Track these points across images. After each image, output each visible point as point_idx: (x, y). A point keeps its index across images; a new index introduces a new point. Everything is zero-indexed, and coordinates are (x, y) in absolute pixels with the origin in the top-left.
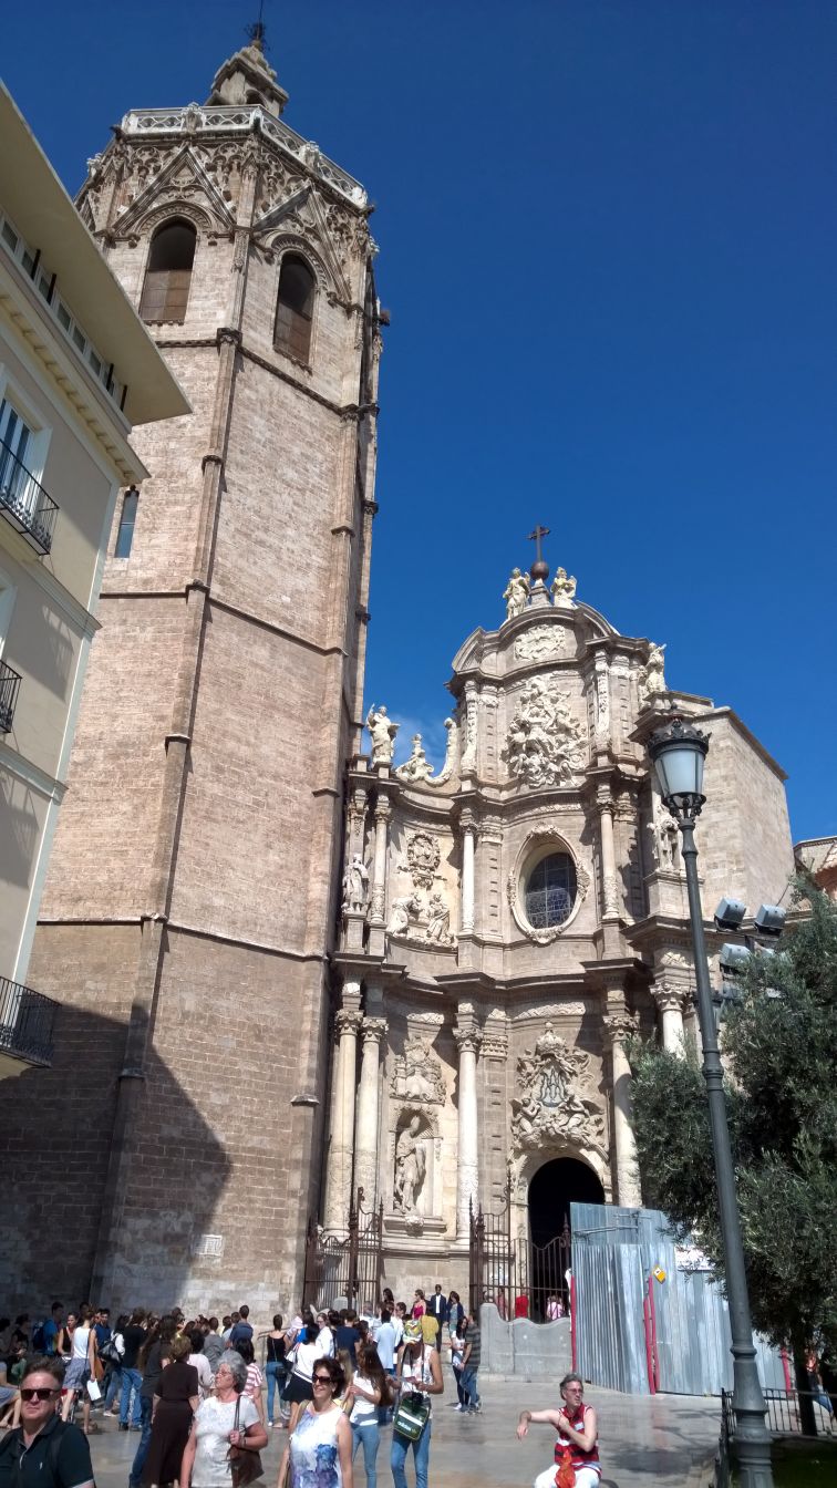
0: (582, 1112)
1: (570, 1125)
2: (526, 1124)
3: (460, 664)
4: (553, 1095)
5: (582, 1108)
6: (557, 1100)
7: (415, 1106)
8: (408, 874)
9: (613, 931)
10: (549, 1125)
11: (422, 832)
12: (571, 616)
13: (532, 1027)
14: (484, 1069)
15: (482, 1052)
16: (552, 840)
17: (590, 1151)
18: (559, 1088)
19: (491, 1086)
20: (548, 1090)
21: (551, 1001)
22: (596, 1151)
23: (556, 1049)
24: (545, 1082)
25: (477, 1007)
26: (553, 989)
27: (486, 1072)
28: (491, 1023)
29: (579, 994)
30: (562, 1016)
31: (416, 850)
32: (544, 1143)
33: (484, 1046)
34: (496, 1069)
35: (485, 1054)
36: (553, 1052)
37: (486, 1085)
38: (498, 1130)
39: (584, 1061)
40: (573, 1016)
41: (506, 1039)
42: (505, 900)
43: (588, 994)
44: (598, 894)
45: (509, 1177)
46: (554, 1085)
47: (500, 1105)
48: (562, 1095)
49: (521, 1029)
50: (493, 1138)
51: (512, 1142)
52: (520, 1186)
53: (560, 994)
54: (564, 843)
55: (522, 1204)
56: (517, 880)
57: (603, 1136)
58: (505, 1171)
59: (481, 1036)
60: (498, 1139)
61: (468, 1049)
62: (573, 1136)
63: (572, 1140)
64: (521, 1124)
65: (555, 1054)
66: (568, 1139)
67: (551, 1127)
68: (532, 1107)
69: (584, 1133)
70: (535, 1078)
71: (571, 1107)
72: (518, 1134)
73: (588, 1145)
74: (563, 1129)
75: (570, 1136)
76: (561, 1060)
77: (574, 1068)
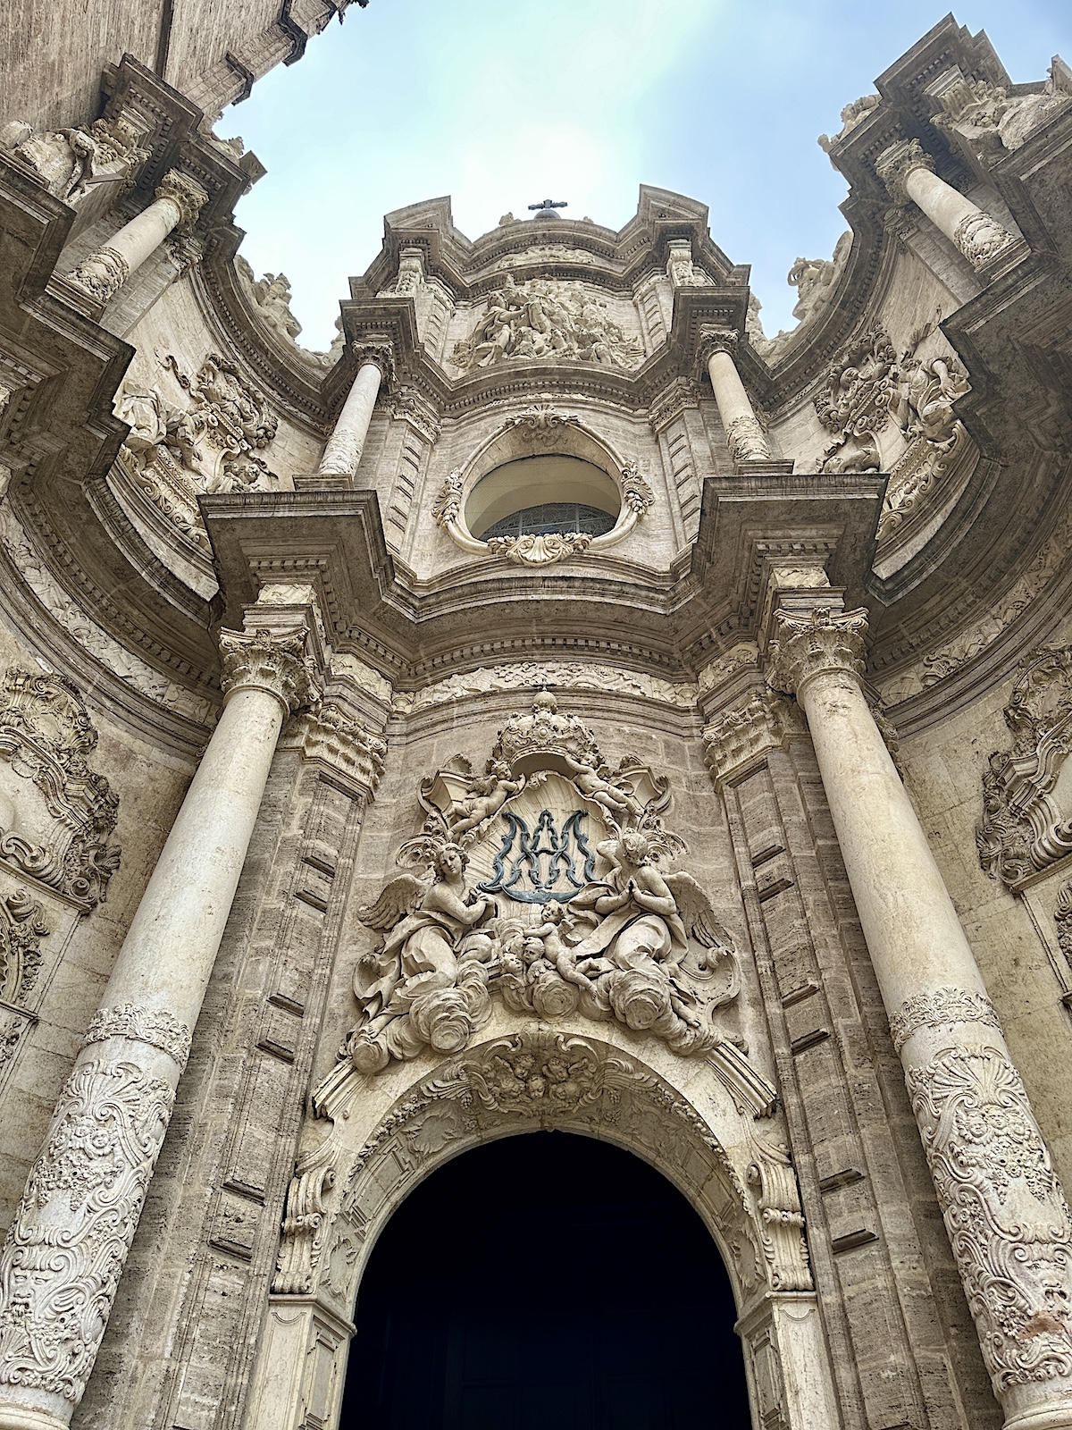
0: (664, 916)
1: (627, 946)
2: (430, 945)
4: (544, 879)
5: (666, 901)
6: (564, 889)
10: (535, 943)
12: (609, 238)
13: (479, 718)
14: (296, 792)
15: (300, 742)
16: (560, 447)
17: (692, 1068)
18: (567, 860)
19: (307, 843)
20: (525, 866)
21: (550, 666)
22: (716, 1070)
23: (572, 746)
24: (516, 842)
25: (319, 622)
26: (565, 629)
27: (301, 803)
28: (346, 692)
29: (635, 656)
30: (586, 692)
31: (221, 385)
32: (496, 1028)
33: (311, 731)
34: (336, 808)
35: (309, 752)
36: (560, 752)
37: (289, 835)
38: (300, 986)
39: (658, 798)
40: (618, 696)
41: (383, 746)
42: (426, 522)
43: (660, 663)
44: (682, 507)
45: (304, 1177)
46: (548, 852)
47: (324, 910)
48: (579, 878)
49: (438, 728)
50: (272, 1008)
51: (349, 1036)
52: (342, 1223)
53: (581, 648)
54: (588, 451)
55: (334, 1317)
56: (466, 491)
57: (735, 1024)
58: (292, 1149)
59: (312, 690)
60: (290, 1019)
61: (266, 684)
62: (639, 985)
63: (628, 1008)
64: (409, 953)
65: (568, 757)
66: (608, 1003)
67: (544, 956)
68: (465, 897)
69: (673, 990)
70: (484, 825)
71: (632, 886)
72: (385, 993)
73: (688, 1040)
74: (591, 968)
75: (624, 985)
76: (586, 773)
77: (630, 800)
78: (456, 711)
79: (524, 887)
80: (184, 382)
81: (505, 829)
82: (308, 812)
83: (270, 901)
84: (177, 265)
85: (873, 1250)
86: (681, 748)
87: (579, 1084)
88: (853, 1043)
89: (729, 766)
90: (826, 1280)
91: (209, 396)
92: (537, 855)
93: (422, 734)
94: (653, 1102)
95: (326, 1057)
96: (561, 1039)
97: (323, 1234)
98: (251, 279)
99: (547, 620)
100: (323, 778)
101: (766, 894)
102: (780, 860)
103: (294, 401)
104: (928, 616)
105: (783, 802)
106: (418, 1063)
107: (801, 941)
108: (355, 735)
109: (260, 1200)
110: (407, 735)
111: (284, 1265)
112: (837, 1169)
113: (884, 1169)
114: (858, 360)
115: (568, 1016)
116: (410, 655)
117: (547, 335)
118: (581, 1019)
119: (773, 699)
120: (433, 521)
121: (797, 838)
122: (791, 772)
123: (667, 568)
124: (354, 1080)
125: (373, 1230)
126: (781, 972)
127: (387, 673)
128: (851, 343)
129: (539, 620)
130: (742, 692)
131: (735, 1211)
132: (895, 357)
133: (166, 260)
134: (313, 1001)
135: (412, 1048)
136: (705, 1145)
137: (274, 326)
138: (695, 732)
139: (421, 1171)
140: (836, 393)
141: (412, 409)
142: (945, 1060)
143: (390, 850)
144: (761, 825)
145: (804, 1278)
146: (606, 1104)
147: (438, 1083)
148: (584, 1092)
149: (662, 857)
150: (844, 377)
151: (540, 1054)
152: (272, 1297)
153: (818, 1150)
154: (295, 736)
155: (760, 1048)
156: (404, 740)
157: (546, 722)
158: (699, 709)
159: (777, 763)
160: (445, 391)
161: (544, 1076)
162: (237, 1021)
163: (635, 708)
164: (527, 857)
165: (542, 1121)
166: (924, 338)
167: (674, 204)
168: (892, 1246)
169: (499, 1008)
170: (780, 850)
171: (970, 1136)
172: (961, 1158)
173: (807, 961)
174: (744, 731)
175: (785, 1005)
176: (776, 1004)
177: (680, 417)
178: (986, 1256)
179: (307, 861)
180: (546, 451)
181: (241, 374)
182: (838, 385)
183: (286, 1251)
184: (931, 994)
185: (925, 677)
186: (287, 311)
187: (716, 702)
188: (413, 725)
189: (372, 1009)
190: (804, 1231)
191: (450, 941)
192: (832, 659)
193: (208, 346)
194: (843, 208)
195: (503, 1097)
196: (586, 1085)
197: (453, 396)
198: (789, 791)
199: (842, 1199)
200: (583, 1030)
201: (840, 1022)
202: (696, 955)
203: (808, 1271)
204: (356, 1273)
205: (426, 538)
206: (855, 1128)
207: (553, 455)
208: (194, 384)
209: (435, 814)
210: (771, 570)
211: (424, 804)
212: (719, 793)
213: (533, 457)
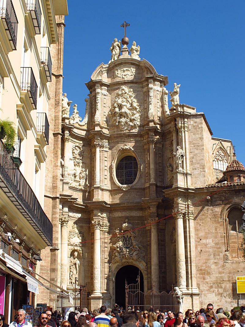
0: (138, 250)
3: (94, 77)
4: (127, 244)
5: (138, 248)
6: (129, 246)
7: (76, 248)
8: (73, 161)
9: (153, 188)
11: (77, 144)
12: (138, 62)
16: (129, 152)
21: (127, 212)
23: (130, 228)
24: (125, 239)
26: (129, 207)
27: (103, 236)
28: (104, 219)
29: (138, 209)
30: (132, 217)
34: (106, 235)
36: (128, 230)
37: (102, 241)
38: (107, 256)
40: (135, 217)
41: (109, 224)
43: (141, 209)
46: (128, 241)
47: (107, 247)
48: (131, 244)
50: (105, 259)
53: (131, 209)
54: (133, 154)
56: (115, 166)
61: (98, 228)
67: (127, 255)
69: (138, 257)
72: (114, 258)
74: (131, 256)
75: (134, 258)
76: (131, 232)
79: (125, 245)
83: (102, 249)
100: (104, 232)
106: (118, 263)
108: (106, 225)
109: (107, 274)
116: (111, 209)
125: (116, 274)
138: (145, 220)
146: (133, 264)
151: (128, 262)
157: (127, 226)
158: (145, 217)
183: (110, 277)
188: (112, 220)
191: (119, 253)
200: (131, 260)
204: (115, 277)
212: (146, 230)
213: (125, 153)
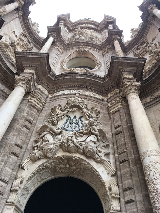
0: (97, 136)
1: (88, 140)
2: (49, 137)
4: (73, 128)
5: (97, 133)
6: (77, 130)
10: (70, 138)
13: (64, 98)
14: (26, 107)
15: (28, 98)
16: (85, 56)
17: (99, 165)
18: (78, 125)
19: (27, 117)
20: (70, 125)
21: (79, 90)
22: (104, 166)
23: (82, 104)
24: (69, 121)
25: (35, 77)
26: (83, 84)
27: (27, 109)
28: (39, 91)
29: (96, 90)
30: (85, 95)
31: (23, 38)
32: (60, 154)
33: (31, 97)
34: (34, 112)
35: (30, 101)
36: (79, 105)
37: (24, 115)
38: (22, 143)
39: (97, 115)
40: (92, 97)
41: (45, 102)
42: (59, 66)
43: (100, 92)
44: (107, 67)
45: (17, 180)
46: (75, 123)
47: (29, 130)
48: (80, 128)
49: (56, 100)
50: (15, 146)
51: (30, 153)
52: (24, 190)
53: (85, 88)
54: (90, 57)
55: (19, 209)
56: (67, 61)
57: (109, 158)
58: (15, 174)
59: (32, 89)
60: (19, 149)
61: (23, 85)
62: (90, 147)
63: (87, 152)
64: (45, 138)
65: (81, 106)
66: (83, 151)
67: (71, 141)
68: (57, 128)
69: (97, 149)
70: (63, 117)
71: (90, 129)
72: (39, 145)
73: (99, 159)
74: (80, 144)
75: (87, 147)
76: (84, 109)
77: (92, 115)
78: (60, 97)
79: (69, 129)
80: (16, 36)
81: (67, 118)
82: (28, 111)
83: (17, 126)
84: (17, 15)
85: (134, 203)
86: (103, 107)
87: (76, 167)
88: (132, 162)
89: (112, 111)
90: (123, 209)
91: (21, 40)
92: (73, 123)
93: (53, 101)
94: (90, 171)
95: (25, 157)
96: (73, 157)
97: (19, 192)
98: (31, 22)
99: (79, 82)
100: (32, 106)
101: (117, 134)
102: (120, 128)
103: (37, 44)
104: (152, 87)
105: (122, 117)
106: (44, 160)
107: (123, 142)
108: (40, 99)
109: (7, 183)
110: (50, 101)
111: (10, 197)
112: (127, 187)
113: (137, 187)
114: (142, 44)
115: (75, 153)
116: (52, 87)
117: (85, 37)
118: (78, 154)
119: (122, 98)
120: (60, 66)
121: (124, 123)
122: (124, 112)
123: (103, 77)
124: (30, 162)
125: (30, 193)
126: (119, 148)
127: (48, 89)
128: (141, 41)
129: (78, 82)
130: (116, 98)
131: (105, 195)
132: (149, 43)
133: (15, 14)
134: (24, 146)
135: (43, 156)
136: (100, 180)
137: (35, 31)
138: (106, 105)
139: (42, 182)
140: (137, 50)
141: (59, 47)
142: (152, 163)
143: (44, 121)
144: (117, 121)
145: (119, 209)
146: (81, 172)
147: (47, 164)
148: (77, 168)
149: (97, 126)
150: (139, 47)
151: (68, 160)
152: (6, 203)
153: (124, 183)
154: (27, 97)
155: (113, 163)
156: (49, 102)
157: (77, 99)
158: (107, 101)
159: (121, 110)
160: (65, 45)
161: (69, 165)
162: (8, 148)
163: (95, 99)
164: (70, 123)
165: (68, 174)
166: (154, 39)
167: (110, 18)
168: (138, 202)
169: (61, 150)
170: (121, 126)
171: (156, 178)
172: (154, 183)
173: (124, 146)
174: (115, 104)
175: (119, 154)
176: (117, 154)
177: (108, 52)
178: (158, 203)
179: (27, 120)
180: (83, 56)
181: (28, 37)
182: (138, 49)
183: (11, 195)
184: (149, 150)
185: (151, 99)
186: (38, 29)
187: (111, 99)
188: (51, 99)
189: (36, 148)
190: (119, 199)
191: (53, 136)
192: (133, 90)
193: (22, 31)
194: (141, 16)
195: (61, 168)
196: (78, 167)
197: (66, 46)
198: (123, 115)
199: (128, 193)
200: (78, 156)
201: (130, 158)
202: (102, 144)
203: (120, 207)
204: (26, 201)
205: (58, 68)
206: (131, 178)
207: (84, 57)
208: (18, 37)
209: (53, 114)
210: (123, 75)
211: (51, 113)
212: (110, 116)
213: (80, 57)
